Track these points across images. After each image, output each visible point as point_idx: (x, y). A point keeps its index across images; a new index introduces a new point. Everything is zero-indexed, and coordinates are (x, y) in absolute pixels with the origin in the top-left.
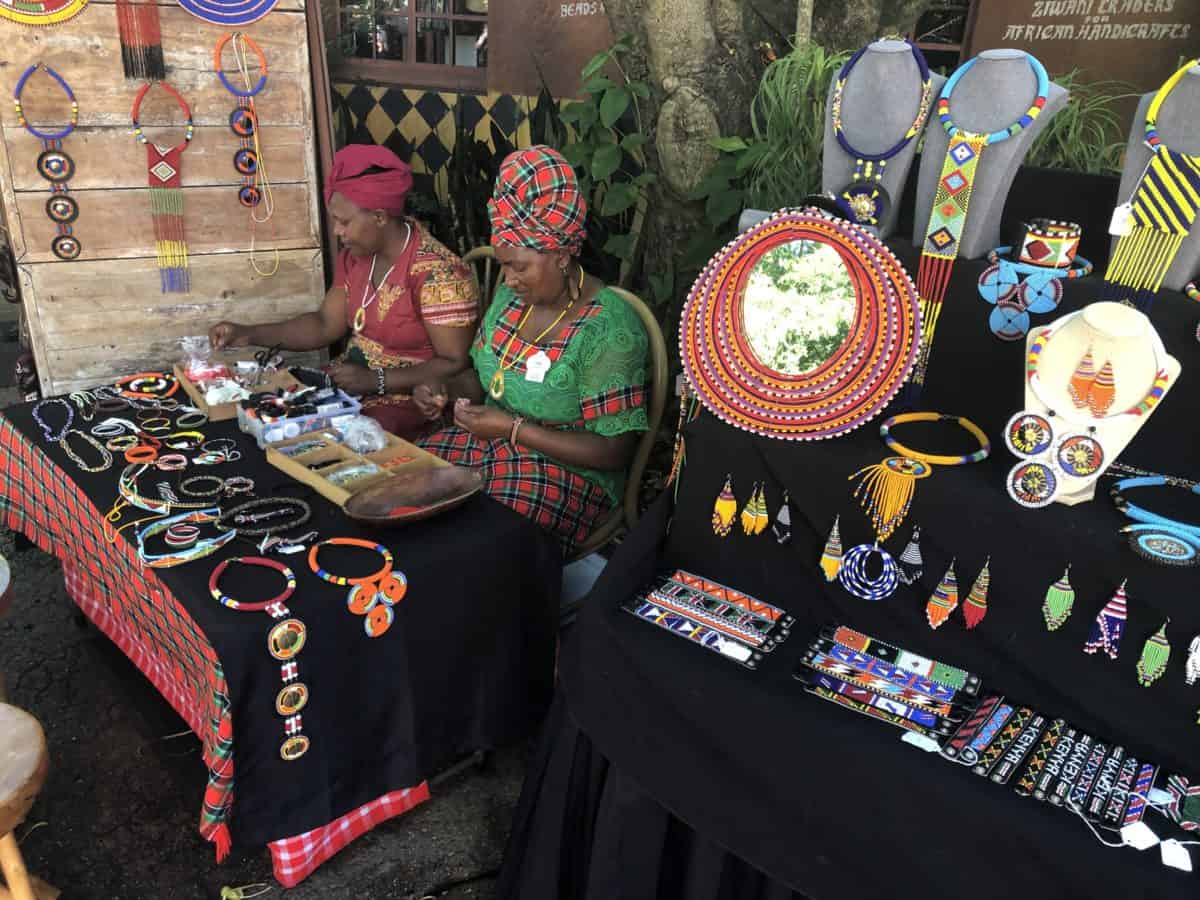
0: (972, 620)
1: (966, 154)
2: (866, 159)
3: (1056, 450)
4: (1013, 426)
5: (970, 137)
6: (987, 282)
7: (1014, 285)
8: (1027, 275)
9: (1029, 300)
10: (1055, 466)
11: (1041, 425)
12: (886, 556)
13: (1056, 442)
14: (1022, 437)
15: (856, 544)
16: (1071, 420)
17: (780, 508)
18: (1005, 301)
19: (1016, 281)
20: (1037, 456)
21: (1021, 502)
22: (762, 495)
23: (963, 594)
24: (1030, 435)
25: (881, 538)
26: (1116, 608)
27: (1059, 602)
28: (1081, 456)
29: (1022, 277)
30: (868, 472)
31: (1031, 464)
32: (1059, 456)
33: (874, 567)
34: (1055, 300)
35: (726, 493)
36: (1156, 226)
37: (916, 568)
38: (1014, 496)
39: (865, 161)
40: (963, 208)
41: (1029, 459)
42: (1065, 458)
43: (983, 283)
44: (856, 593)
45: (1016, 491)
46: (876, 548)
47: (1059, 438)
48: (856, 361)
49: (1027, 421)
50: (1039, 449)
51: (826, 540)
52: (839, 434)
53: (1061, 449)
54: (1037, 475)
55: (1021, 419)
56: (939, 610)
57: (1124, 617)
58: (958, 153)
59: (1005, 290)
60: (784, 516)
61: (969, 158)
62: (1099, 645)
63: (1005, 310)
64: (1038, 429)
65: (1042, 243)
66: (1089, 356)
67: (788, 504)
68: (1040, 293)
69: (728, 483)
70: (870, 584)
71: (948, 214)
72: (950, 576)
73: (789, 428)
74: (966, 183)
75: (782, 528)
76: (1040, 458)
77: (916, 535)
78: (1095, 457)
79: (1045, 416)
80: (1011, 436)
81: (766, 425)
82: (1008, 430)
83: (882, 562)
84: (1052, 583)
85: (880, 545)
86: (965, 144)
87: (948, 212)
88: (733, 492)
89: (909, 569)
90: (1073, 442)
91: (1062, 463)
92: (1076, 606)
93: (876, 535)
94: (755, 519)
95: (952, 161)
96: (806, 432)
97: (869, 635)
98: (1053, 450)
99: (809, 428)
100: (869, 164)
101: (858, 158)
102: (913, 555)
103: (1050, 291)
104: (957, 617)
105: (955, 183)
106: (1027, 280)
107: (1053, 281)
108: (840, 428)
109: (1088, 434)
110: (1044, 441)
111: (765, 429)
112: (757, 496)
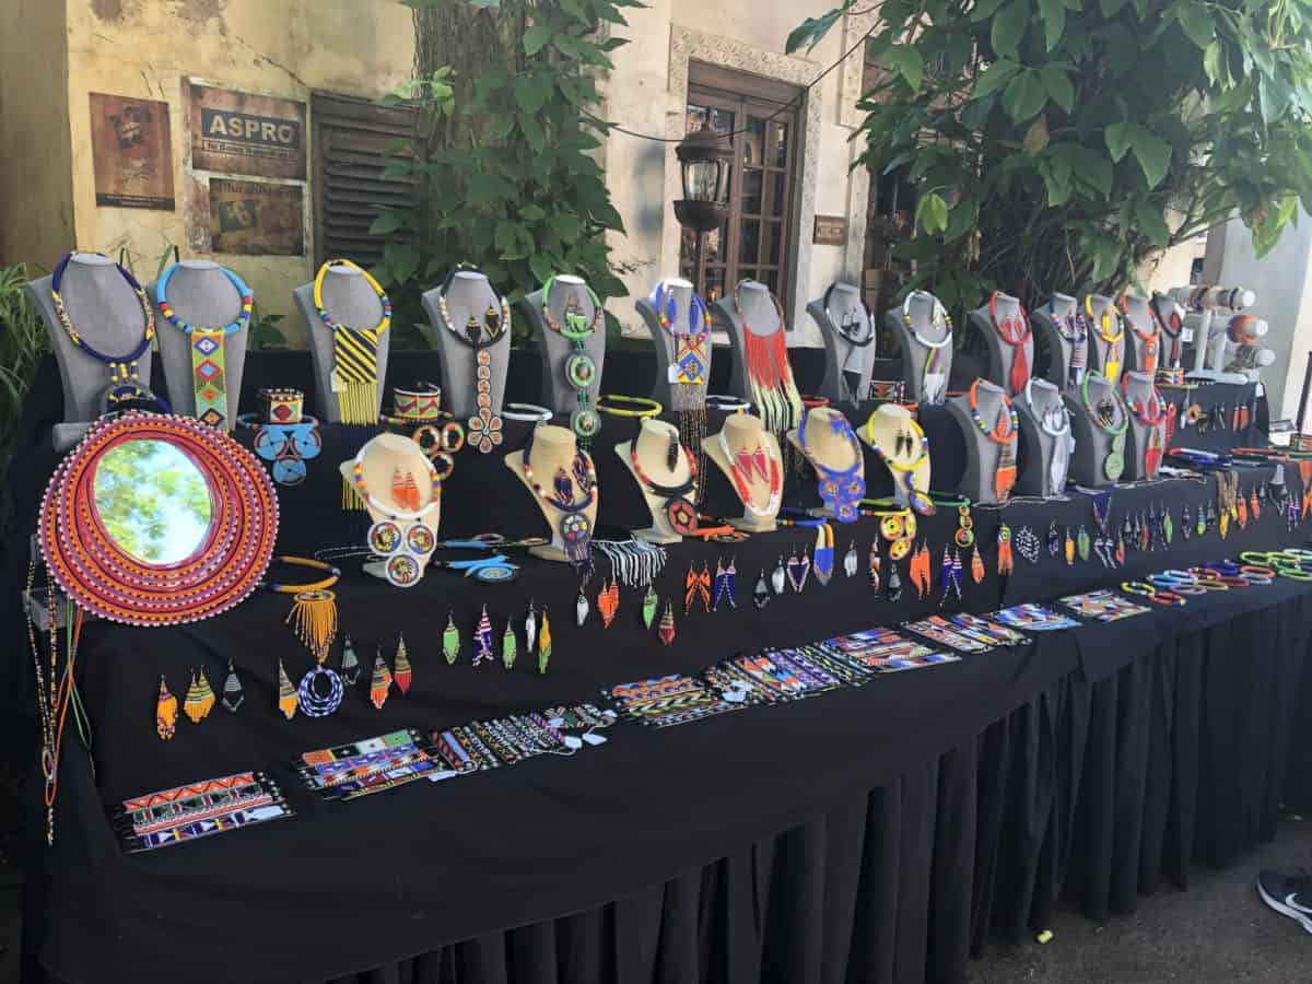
0: (404, 686)
1: (211, 346)
2: (118, 362)
3: (406, 542)
4: (373, 534)
5: (209, 332)
6: (262, 444)
7: (285, 443)
8: (292, 432)
9: (299, 449)
10: (411, 553)
11: (391, 529)
12: (329, 672)
13: (404, 536)
14: (381, 543)
15: (303, 676)
16: (406, 518)
17: (225, 679)
18: (281, 457)
19: (286, 438)
20: (397, 550)
21: (403, 585)
22: (202, 678)
23: (392, 668)
24: (386, 538)
25: (322, 660)
26: (485, 626)
27: (451, 641)
28: (421, 540)
29: (289, 434)
30: (296, 612)
31: (395, 558)
32: (410, 545)
33: (323, 685)
34: (318, 444)
35: (163, 694)
36: (358, 380)
37: (356, 668)
38: (395, 583)
39: (118, 364)
40: (221, 389)
41: (392, 555)
42: (413, 544)
43: (258, 446)
44: (317, 715)
45: (395, 579)
46: (320, 669)
47: (405, 530)
48: (234, 530)
49: (381, 529)
50: (395, 545)
51: (279, 685)
52: (247, 595)
53: (409, 539)
54: (403, 563)
55: (376, 529)
56: (379, 693)
57: (489, 629)
58: (203, 346)
59: (279, 447)
60: (233, 684)
61: (214, 350)
62: (480, 656)
63: (284, 463)
64: (389, 531)
65: (284, 406)
66: (397, 472)
67: (235, 671)
68: (306, 443)
69: (163, 684)
70: (327, 700)
71: (210, 397)
72: (379, 661)
73: (203, 607)
74: (219, 370)
75: (233, 697)
76: (398, 551)
77: (348, 643)
78: (428, 537)
79: (389, 521)
80: (373, 543)
81: (182, 613)
82: (369, 541)
83: (327, 678)
84: (443, 631)
85: (322, 665)
86: (206, 338)
87: (209, 396)
88: (169, 691)
89: (351, 672)
90: (413, 533)
91: (413, 549)
92: (462, 638)
93: (317, 658)
94: (200, 703)
95: (200, 354)
96: (218, 605)
97: (328, 748)
98: (404, 542)
99: (221, 600)
100: (123, 366)
101: (109, 362)
102: (351, 660)
103: (312, 440)
104: (394, 689)
105: (208, 371)
106: (294, 435)
107: (311, 432)
108: (246, 589)
109: (418, 524)
110: (396, 539)
111: (184, 617)
112: (198, 680)
